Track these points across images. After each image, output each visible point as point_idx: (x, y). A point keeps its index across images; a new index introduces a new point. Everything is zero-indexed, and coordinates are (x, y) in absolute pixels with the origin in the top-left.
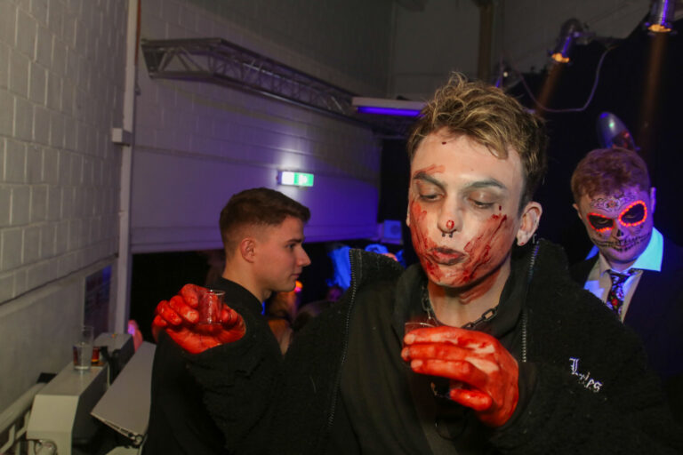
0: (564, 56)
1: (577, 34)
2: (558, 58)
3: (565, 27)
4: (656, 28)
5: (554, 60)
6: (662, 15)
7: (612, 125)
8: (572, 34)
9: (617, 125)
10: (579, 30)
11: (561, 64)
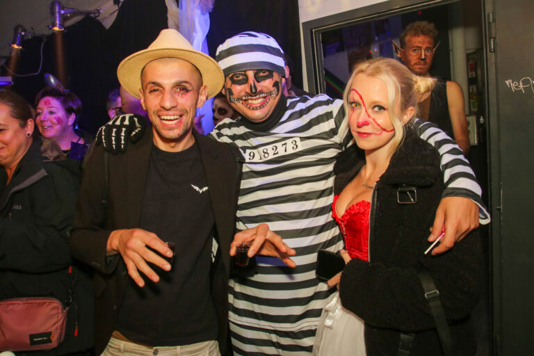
0: (17, 45)
1: (23, 33)
2: (16, 46)
3: (16, 29)
4: (56, 29)
5: (13, 48)
6: (58, 22)
7: (52, 80)
8: (21, 33)
9: (55, 81)
10: (24, 31)
11: (18, 49)
